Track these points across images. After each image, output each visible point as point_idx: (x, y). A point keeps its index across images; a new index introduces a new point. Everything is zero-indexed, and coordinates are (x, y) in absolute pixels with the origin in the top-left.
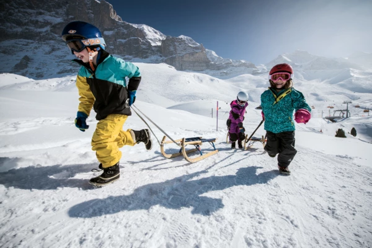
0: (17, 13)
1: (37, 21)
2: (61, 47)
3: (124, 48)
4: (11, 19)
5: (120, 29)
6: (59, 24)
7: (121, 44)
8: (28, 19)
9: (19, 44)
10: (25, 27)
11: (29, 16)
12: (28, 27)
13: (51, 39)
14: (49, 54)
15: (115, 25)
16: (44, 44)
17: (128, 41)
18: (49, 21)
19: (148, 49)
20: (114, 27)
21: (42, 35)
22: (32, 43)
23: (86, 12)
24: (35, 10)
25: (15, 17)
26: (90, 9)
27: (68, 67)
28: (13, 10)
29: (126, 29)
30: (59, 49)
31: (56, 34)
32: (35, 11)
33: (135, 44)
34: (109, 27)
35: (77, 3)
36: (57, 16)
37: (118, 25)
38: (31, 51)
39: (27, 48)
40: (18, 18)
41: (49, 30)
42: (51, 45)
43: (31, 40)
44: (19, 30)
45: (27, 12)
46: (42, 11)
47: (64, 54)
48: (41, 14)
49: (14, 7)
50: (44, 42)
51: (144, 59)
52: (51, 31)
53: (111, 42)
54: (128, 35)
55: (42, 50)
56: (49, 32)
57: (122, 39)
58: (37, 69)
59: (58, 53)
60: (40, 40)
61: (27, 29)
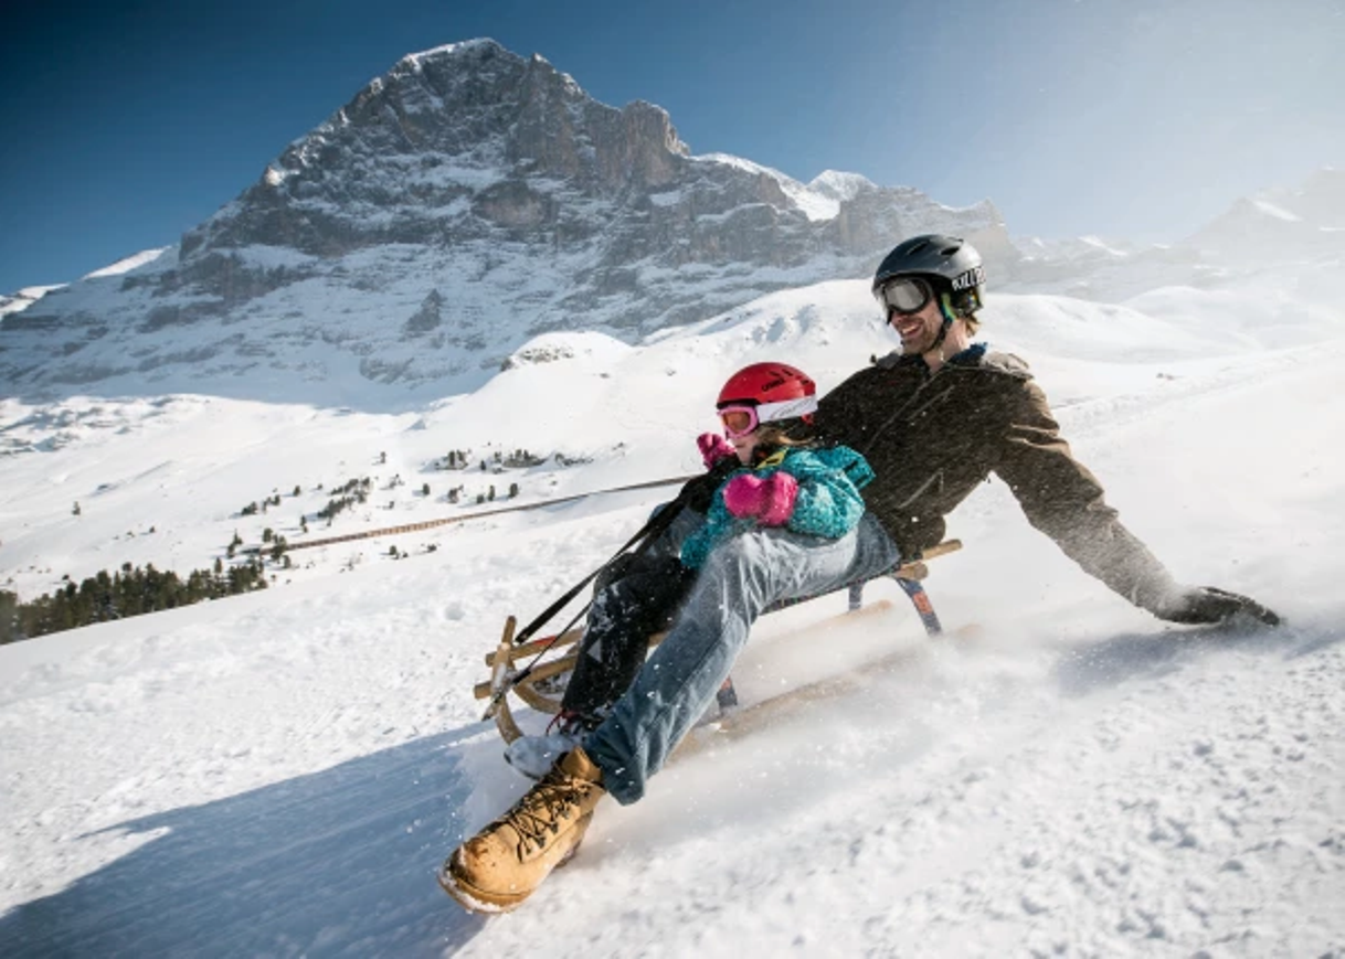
0: (371, 169)
1: (430, 187)
2: (505, 255)
3: (722, 239)
4: (359, 189)
5: (701, 184)
6: (494, 187)
7: (712, 230)
8: (402, 185)
9: (393, 260)
10: (398, 208)
11: (404, 173)
12: (407, 207)
13: (476, 235)
14: (480, 279)
15: (683, 171)
16: (461, 251)
17: (735, 216)
18: (462, 182)
19: (804, 235)
20: (677, 181)
21: (450, 225)
22: (422, 252)
23: (571, 140)
24: (414, 153)
25: (370, 181)
26: (581, 132)
27: (554, 312)
28: (362, 161)
29: (720, 179)
30: (501, 262)
31: (488, 217)
32: (418, 158)
33: (760, 225)
34: (665, 181)
35: (543, 119)
36: (481, 165)
37: (692, 171)
38: (428, 274)
39: (416, 269)
40: (379, 183)
41: (469, 209)
42: (478, 252)
43: (419, 242)
44: (384, 217)
45: (395, 165)
46: (437, 155)
47: (519, 279)
48: (435, 163)
49: (365, 154)
50: (458, 247)
51: (792, 270)
52: (473, 211)
53: (678, 227)
54: (730, 200)
55: (458, 271)
56: (469, 214)
57: (711, 212)
58: (465, 325)
59: (502, 274)
60: (446, 239)
61: (405, 213)
